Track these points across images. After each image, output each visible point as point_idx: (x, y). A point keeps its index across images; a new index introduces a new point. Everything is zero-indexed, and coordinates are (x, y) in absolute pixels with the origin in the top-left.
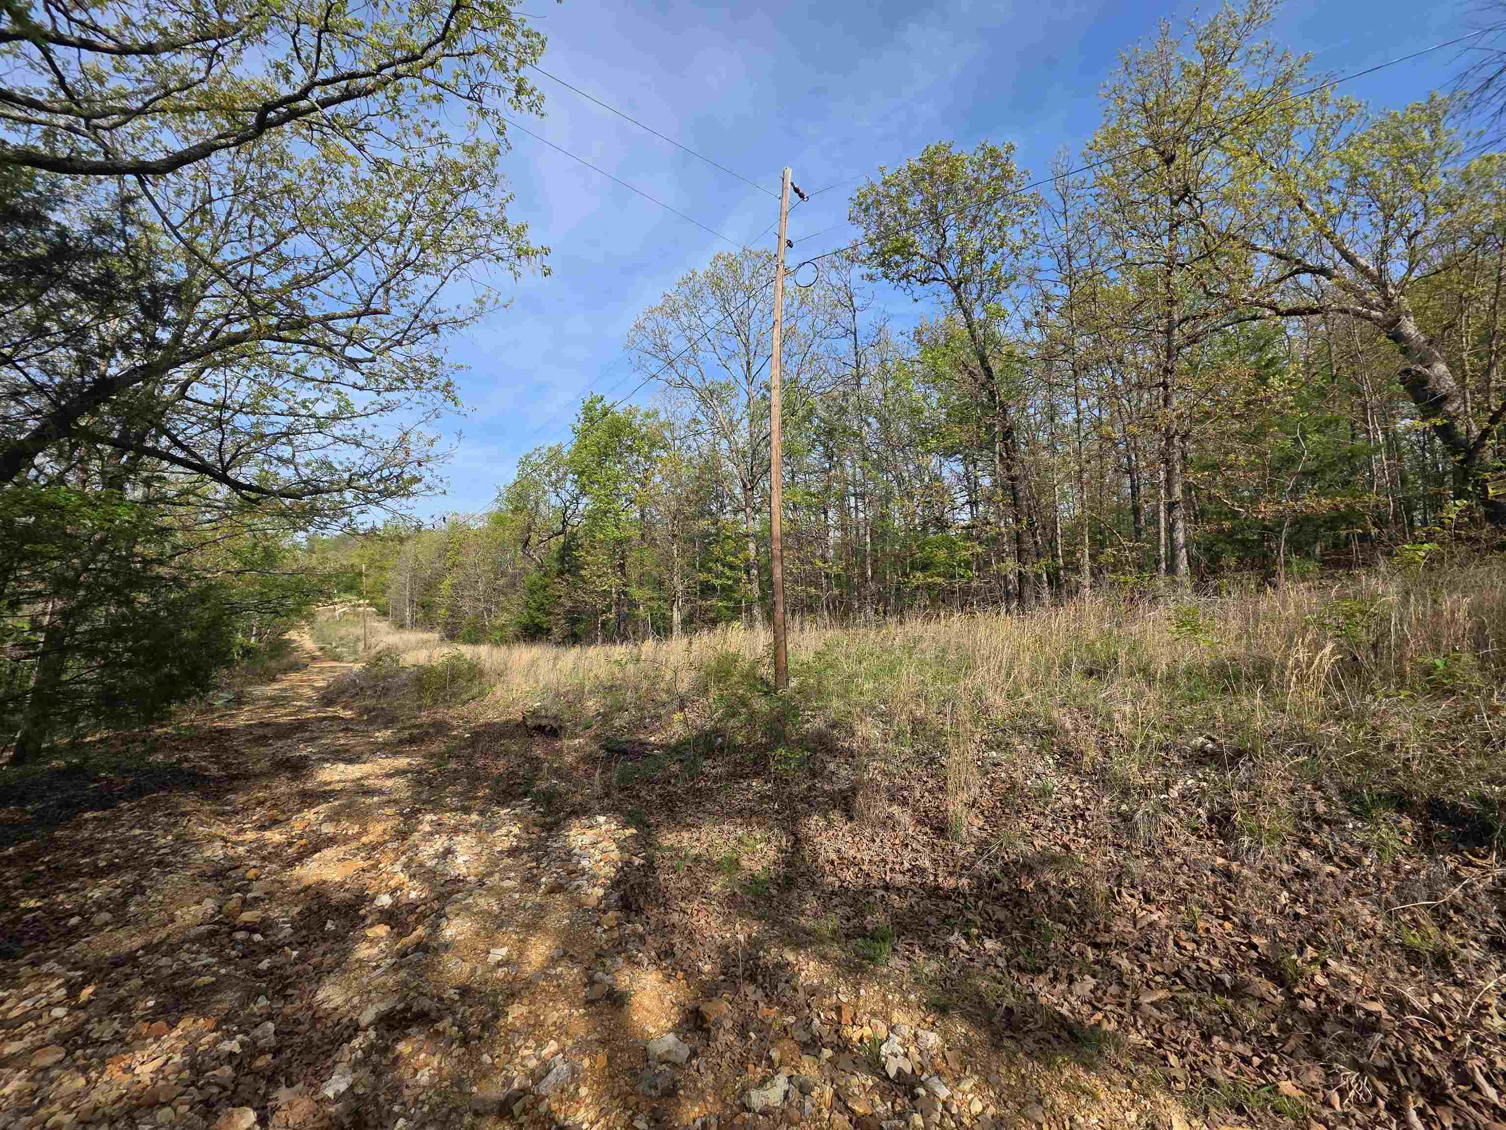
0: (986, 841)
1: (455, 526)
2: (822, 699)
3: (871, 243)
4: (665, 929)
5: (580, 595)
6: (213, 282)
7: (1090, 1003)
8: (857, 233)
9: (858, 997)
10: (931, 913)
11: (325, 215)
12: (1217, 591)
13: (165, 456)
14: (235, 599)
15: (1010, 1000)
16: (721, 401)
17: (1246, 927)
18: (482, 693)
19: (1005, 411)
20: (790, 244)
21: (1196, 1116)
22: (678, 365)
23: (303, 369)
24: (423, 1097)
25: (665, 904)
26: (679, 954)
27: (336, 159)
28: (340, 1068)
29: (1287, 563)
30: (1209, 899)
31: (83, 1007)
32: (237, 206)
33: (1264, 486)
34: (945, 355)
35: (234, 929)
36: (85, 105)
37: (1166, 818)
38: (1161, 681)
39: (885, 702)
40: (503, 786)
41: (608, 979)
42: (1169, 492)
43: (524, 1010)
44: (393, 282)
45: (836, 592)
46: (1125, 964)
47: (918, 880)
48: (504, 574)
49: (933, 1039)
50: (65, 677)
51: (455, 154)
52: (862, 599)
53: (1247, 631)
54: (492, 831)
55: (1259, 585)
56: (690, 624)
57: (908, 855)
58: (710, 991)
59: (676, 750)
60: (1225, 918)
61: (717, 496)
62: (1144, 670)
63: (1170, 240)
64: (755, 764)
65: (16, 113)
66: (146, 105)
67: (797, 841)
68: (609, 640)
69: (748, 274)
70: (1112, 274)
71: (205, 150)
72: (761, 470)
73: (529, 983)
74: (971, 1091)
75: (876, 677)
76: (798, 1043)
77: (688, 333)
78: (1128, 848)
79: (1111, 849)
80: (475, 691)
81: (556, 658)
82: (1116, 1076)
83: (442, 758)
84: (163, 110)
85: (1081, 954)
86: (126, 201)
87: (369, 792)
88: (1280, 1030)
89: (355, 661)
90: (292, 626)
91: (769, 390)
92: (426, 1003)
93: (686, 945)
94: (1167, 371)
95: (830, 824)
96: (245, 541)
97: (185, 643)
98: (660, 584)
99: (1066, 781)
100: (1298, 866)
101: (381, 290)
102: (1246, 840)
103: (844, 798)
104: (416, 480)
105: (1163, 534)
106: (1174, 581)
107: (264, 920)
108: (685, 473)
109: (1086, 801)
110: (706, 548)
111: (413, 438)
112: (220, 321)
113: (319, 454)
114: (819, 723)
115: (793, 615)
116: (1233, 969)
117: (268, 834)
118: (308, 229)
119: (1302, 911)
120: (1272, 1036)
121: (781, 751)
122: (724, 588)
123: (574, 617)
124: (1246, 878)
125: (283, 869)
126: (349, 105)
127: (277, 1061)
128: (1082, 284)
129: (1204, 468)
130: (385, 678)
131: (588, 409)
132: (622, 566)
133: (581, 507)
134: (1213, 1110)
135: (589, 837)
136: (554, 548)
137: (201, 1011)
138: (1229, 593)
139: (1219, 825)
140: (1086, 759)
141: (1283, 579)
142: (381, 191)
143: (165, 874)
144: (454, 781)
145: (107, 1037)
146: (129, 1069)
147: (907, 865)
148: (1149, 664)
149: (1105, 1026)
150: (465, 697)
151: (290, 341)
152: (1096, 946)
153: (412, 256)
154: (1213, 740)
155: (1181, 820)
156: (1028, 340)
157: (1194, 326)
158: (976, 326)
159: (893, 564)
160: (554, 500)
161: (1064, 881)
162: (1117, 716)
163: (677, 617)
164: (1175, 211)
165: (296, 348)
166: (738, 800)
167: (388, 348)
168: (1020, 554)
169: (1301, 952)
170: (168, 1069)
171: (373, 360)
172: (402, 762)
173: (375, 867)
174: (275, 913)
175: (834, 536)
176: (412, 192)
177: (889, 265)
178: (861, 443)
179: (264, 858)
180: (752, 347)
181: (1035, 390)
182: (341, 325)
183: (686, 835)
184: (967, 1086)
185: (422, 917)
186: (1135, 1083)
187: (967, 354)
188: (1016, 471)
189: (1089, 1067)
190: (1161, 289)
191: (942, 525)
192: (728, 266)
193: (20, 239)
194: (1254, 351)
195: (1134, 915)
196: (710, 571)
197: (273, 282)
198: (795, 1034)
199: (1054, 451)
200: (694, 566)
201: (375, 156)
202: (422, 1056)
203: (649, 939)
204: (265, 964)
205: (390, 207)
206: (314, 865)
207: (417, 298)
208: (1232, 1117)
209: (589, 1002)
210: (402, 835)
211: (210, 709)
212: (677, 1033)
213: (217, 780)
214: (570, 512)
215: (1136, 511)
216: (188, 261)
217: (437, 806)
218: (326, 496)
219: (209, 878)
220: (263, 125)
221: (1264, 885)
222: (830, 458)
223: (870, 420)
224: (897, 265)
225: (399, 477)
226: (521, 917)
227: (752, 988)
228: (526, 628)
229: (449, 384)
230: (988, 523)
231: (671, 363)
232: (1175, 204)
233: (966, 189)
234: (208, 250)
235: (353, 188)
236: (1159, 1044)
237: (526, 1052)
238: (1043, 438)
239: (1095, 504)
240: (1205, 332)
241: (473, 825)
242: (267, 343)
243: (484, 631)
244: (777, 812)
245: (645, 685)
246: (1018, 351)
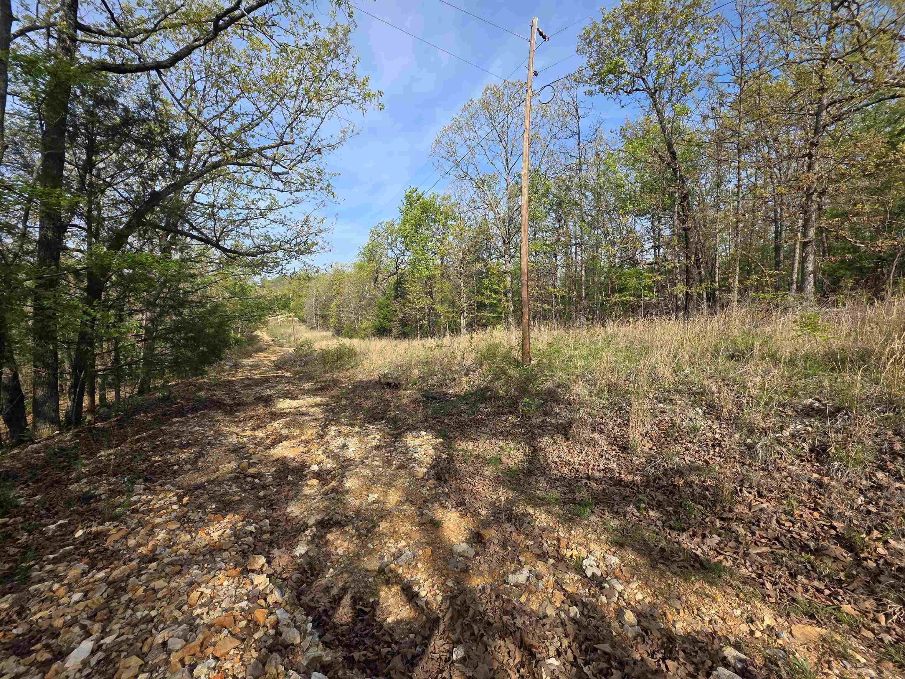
0: (653, 456)
1: (336, 271)
2: (551, 371)
3: (592, 67)
4: (461, 491)
5: (407, 310)
6: (200, 132)
7: (716, 550)
8: (583, 61)
9: (570, 535)
10: (616, 494)
11: (255, 84)
12: (835, 304)
13: (188, 235)
14: (229, 313)
15: (663, 544)
16: (490, 187)
17: (830, 516)
18: (356, 365)
19: (683, 182)
20: (536, 74)
21: (781, 617)
22: (463, 164)
23: (250, 181)
24: (341, 560)
25: (460, 479)
26: (468, 504)
27: (257, 47)
28: (300, 543)
29: (895, 283)
30: (805, 498)
31: (185, 506)
32: (209, 84)
33: (884, 227)
34: (642, 145)
35: (246, 476)
36: (125, 30)
37: (778, 448)
38: (784, 363)
39: (591, 373)
40: (370, 414)
41: (430, 513)
42: (805, 234)
43: (388, 525)
44: (294, 124)
45: (562, 306)
46: (741, 531)
47: (608, 475)
48: (364, 298)
49: (614, 560)
50: (156, 352)
51: (324, 35)
52: (578, 311)
53: (855, 331)
54: (366, 436)
55: (869, 299)
56: (471, 327)
57: (602, 461)
58: (486, 524)
59: (465, 398)
60: (816, 509)
61: (487, 249)
62: (773, 356)
63: (828, 39)
64: (511, 407)
65: (93, 40)
66: (156, 26)
67: (535, 450)
68: (424, 336)
69: (506, 99)
70: (774, 74)
71: (188, 51)
72: (514, 231)
73: (389, 512)
74: (636, 588)
75: (586, 358)
76: (535, 555)
77: (468, 142)
78: (750, 465)
79: (738, 465)
80: (352, 364)
81: (395, 346)
82: (729, 590)
83: (338, 398)
84: (165, 28)
85: (712, 523)
86: (154, 87)
87: (303, 414)
88: (846, 576)
89: (290, 347)
90: (258, 328)
91: (520, 178)
92: (339, 517)
93: (472, 500)
94: (813, 144)
95: (555, 442)
96: (230, 282)
97: (208, 335)
98: (453, 303)
99: (710, 423)
100: (874, 482)
101: (288, 129)
102: (836, 464)
103: (564, 428)
104: (315, 244)
105: (796, 264)
106: (802, 298)
107: (259, 473)
108: (467, 235)
109: (722, 436)
110: (480, 281)
111: (312, 219)
112: (206, 155)
113: (263, 230)
114: (549, 385)
115: (534, 321)
116: (817, 539)
117: (256, 433)
118: (247, 94)
119: (874, 510)
120: (840, 579)
121: (526, 400)
122: (491, 305)
123: (404, 323)
124: (834, 487)
125: (265, 449)
126: (262, 9)
127: (271, 537)
128: (751, 82)
129: (837, 216)
130: (305, 356)
131: (409, 197)
132: (431, 293)
133: (406, 258)
134: (793, 615)
135: (417, 442)
136: (391, 282)
137: (236, 511)
138: (844, 305)
139: (818, 453)
140: (724, 410)
141: (890, 295)
142: (284, 65)
143: (212, 449)
144: (345, 410)
145: (197, 519)
146: (208, 534)
147: (602, 467)
148: (775, 352)
149: (724, 563)
150: (348, 366)
151: (243, 165)
152: (722, 519)
153: (304, 106)
154: (820, 401)
155: (789, 450)
156: (704, 129)
157: (841, 107)
158: (666, 122)
159: (600, 289)
160: (391, 254)
161: (704, 481)
162: (749, 384)
163: (463, 323)
164: (835, 15)
165: (247, 168)
166: (501, 427)
167: (295, 165)
168: (688, 281)
169: (869, 533)
170: (225, 535)
171: (287, 173)
172: (318, 400)
173: (309, 451)
174: (264, 470)
175: (561, 272)
176: (301, 64)
177: (604, 83)
178: (581, 210)
179: (256, 444)
180: (509, 149)
181: (706, 166)
182: (269, 153)
183: (471, 444)
184: (634, 585)
185: (334, 477)
186: (741, 595)
187: (658, 144)
188: (689, 224)
189: (711, 584)
190: (815, 80)
191: (634, 262)
192: (494, 94)
193: (106, 115)
194: (889, 122)
195: (750, 504)
196: (483, 294)
197: (231, 129)
198: (534, 550)
199: (718, 209)
200: (473, 292)
201: (280, 42)
202: (339, 541)
203: (452, 496)
204: (261, 494)
205: (289, 76)
206: (280, 448)
207: (309, 133)
208: (806, 620)
209: (421, 524)
210: (321, 436)
211: (223, 371)
212: (468, 543)
213: (231, 406)
214: (400, 261)
215: (777, 249)
216: (187, 120)
217: (338, 423)
218: (268, 255)
219: (232, 452)
220: (217, 29)
221: (846, 492)
222: (560, 221)
223: (588, 194)
224: (611, 82)
225: (305, 243)
226: (383, 480)
227: (509, 525)
228: (378, 329)
229: (329, 186)
230: (667, 260)
231: (457, 164)
232: (835, 9)
233: (665, 18)
234: (196, 113)
235: (268, 65)
236: (760, 576)
237: (390, 545)
238: (710, 200)
239: (746, 244)
240: (849, 111)
241: (356, 433)
242: (231, 166)
243: (355, 331)
244: (523, 434)
245: (446, 361)
246: (696, 138)
